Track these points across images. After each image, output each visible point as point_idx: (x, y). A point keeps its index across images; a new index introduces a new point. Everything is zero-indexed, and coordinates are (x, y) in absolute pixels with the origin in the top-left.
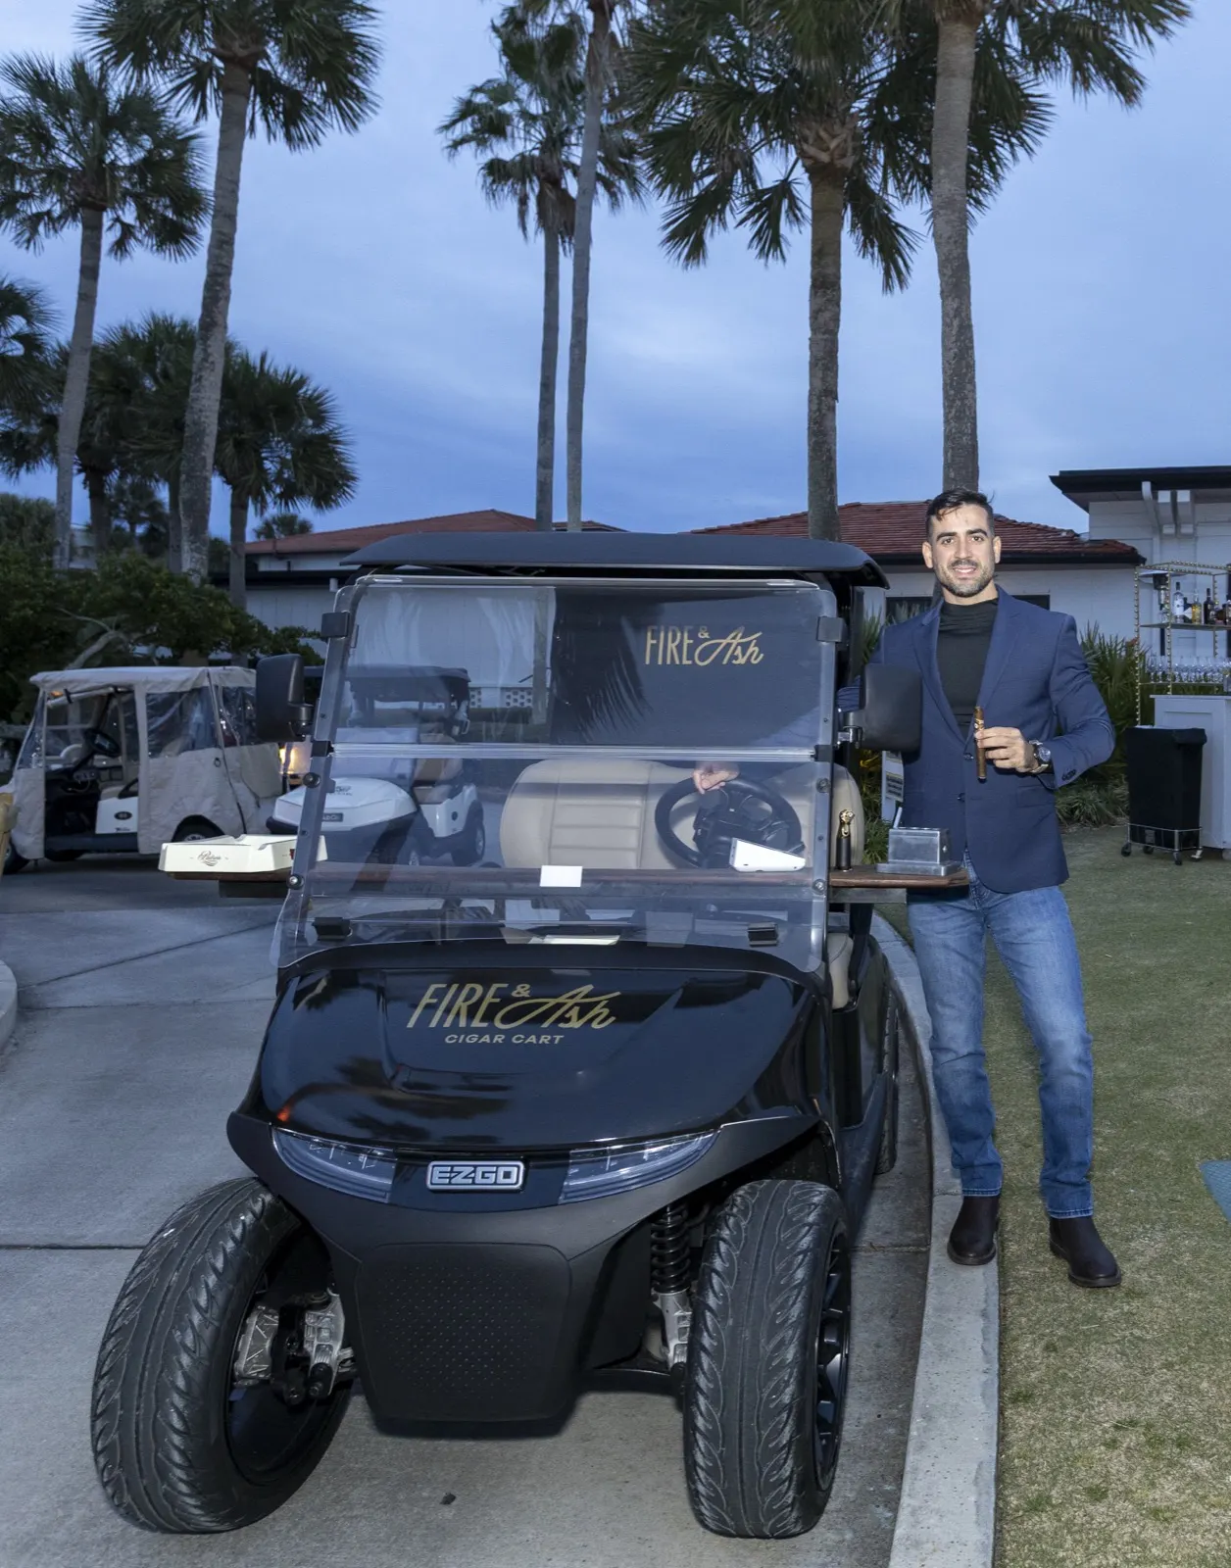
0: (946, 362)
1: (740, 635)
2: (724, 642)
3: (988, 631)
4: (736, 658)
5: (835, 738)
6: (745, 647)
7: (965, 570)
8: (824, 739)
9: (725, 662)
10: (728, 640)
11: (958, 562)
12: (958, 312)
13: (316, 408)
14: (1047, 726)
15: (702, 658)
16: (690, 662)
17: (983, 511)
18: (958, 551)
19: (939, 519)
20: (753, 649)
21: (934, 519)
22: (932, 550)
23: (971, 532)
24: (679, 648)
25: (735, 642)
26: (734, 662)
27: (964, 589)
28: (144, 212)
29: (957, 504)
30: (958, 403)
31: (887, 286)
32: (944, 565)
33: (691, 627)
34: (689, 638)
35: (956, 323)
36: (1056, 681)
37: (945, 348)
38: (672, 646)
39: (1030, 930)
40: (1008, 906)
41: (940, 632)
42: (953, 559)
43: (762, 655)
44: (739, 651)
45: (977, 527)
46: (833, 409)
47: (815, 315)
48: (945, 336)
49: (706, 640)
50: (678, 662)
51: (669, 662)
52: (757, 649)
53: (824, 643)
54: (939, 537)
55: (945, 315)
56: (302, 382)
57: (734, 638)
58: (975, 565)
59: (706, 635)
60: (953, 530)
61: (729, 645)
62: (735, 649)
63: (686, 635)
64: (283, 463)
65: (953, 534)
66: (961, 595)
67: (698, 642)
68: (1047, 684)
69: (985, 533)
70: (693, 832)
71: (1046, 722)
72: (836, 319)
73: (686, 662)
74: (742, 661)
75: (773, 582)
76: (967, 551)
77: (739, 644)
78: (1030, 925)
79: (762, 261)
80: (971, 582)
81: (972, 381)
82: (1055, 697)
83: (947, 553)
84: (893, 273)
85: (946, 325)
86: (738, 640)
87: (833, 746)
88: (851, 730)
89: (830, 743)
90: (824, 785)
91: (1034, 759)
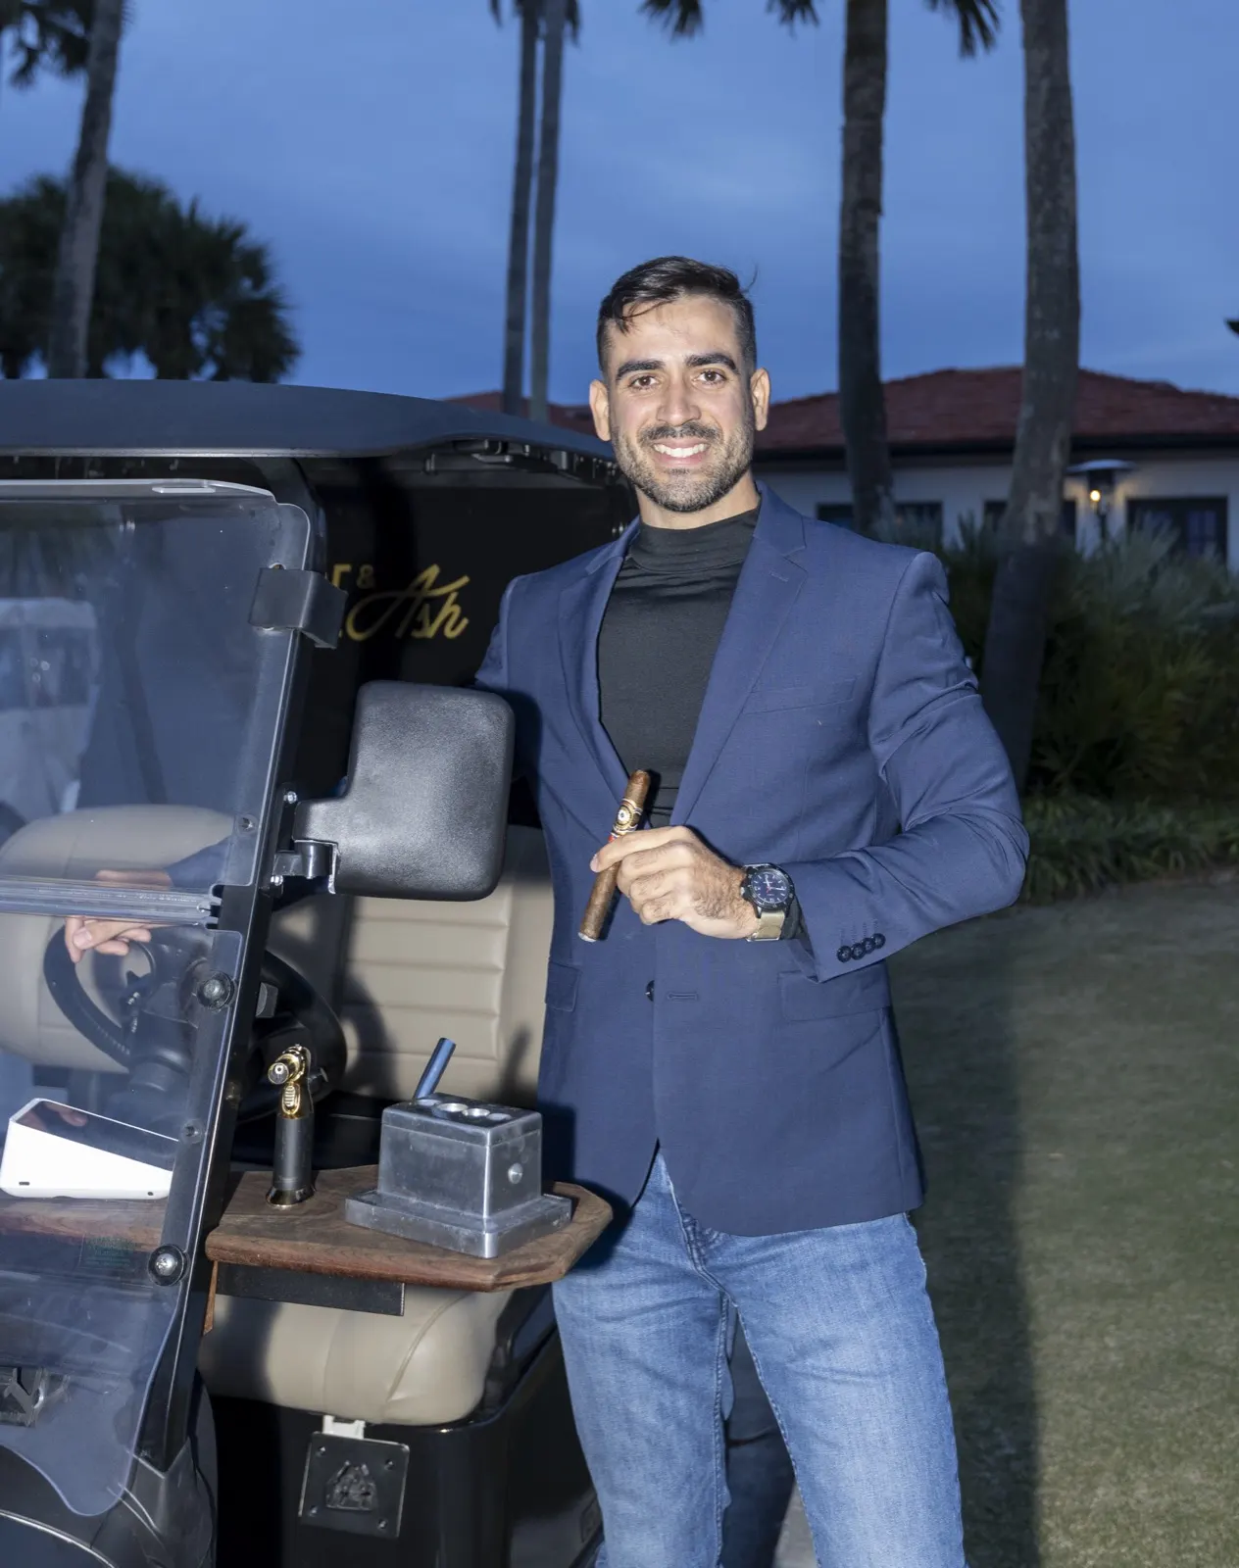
0: (1030, 143)
3: (724, 589)
7: (680, 451)
8: (236, 872)
11: (662, 431)
12: (1047, 70)
13: (255, 265)
14: (871, 818)
17: (730, 311)
18: (664, 409)
19: (624, 329)
21: (612, 327)
22: (609, 397)
23: (702, 361)
27: (680, 497)
28: (45, 29)
29: (665, 294)
30: (1048, 205)
31: (967, 46)
32: (631, 434)
35: (1045, 84)
36: (886, 710)
37: (1030, 124)
39: (827, 1344)
40: (772, 1273)
41: (613, 591)
42: (652, 423)
43: (465, 622)
45: (712, 350)
46: (873, 228)
47: (851, 90)
48: (1030, 104)
53: (269, 631)
54: (622, 372)
55: (1030, 73)
56: (238, 233)
58: (707, 434)
60: (653, 355)
62: (420, 608)
64: (213, 336)
65: (654, 365)
66: (672, 507)
68: (862, 718)
69: (732, 365)
71: (868, 807)
72: (880, 97)
75: (163, 487)
76: (686, 406)
78: (825, 1331)
79: (785, 29)
80: (698, 479)
81: (1070, 170)
82: (881, 749)
83: (641, 410)
84: (975, 30)
85: (1031, 89)
87: (259, 891)
88: (312, 850)
89: (251, 883)
90: (217, 990)
91: (743, 901)
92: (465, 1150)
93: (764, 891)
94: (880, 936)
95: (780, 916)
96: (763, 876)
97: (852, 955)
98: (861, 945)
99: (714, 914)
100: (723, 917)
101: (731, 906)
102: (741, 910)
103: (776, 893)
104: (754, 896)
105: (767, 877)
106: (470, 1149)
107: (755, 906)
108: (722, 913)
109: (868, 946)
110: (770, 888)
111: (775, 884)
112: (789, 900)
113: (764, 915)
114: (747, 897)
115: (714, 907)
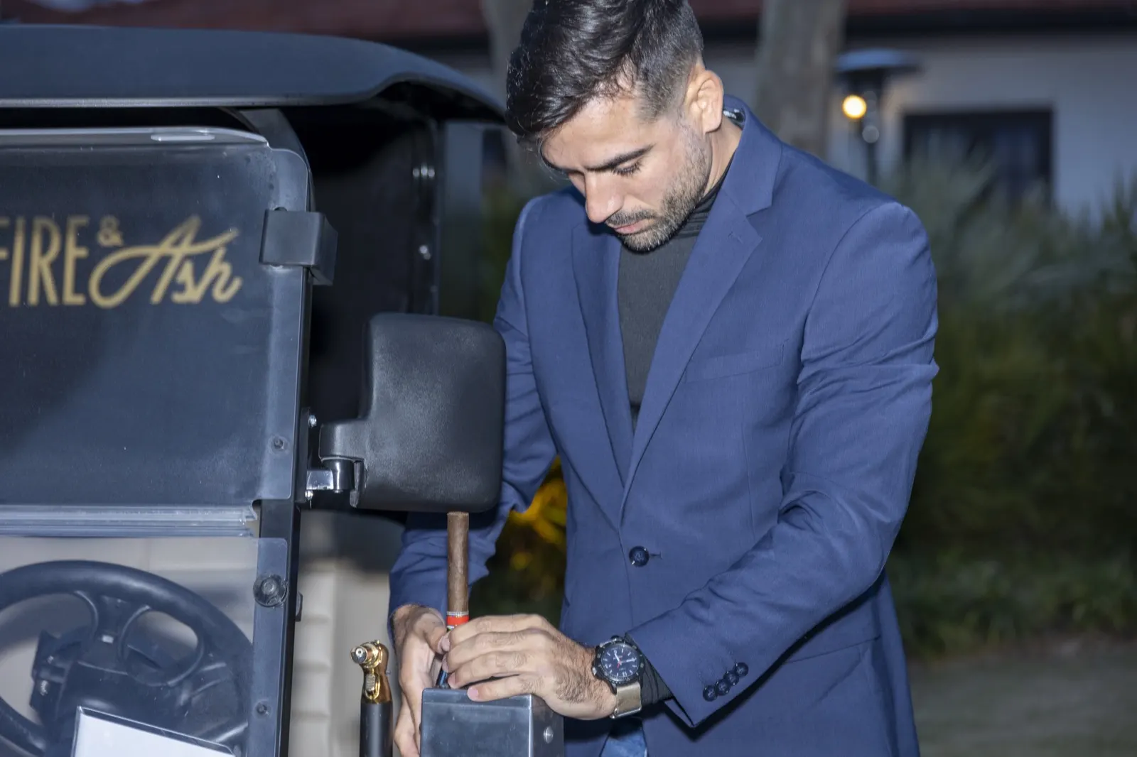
1: (189, 238)
2: (154, 253)
4: (181, 288)
5: (299, 484)
6: (201, 263)
8: (273, 487)
9: (157, 296)
10: (165, 248)
15: (109, 286)
16: (79, 300)
20: (218, 268)
24: (57, 267)
25: (178, 253)
26: (178, 298)
33: (83, 220)
34: (79, 243)
38: (41, 264)
43: (236, 282)
44: (186, 274)
49: (114, 249)
50: (52, 298)
51: (33, 298)
52: (226, 269)
53: (279, 270)
57: (177, 243)
59: (115, 239)
61: (164, 261)
62: (179, 268)
63: (71, 240)
67: (98, 253)
70: (29, 683)
73: (71, 298)
74: (193, 294)
75: (162, 135)
77: (188, 257)
86: (186, 248)
87: (296, 504)
88: (338, 466)
89: (289, 497)
90: (273, 589)
91: (598, 681)
92: (508, 714)
93: (616, 668)
94: (741, 665)
95: (636, 687)
96: (612, 653)
97: (718, 693)
98: (725, 679)
99: (573, 698)
100: (582, 701)
101: (589, 689)
102: (597, 691)
103: (627, 666)
104: (606, 674)
105: (615, 652)
106: (513, 713)
107: (610, 683)
108: (580, 697)
109: (731, 678)
110: (620, 663)
111: (625, 657)
112: (641, 671)
113: (619, 690)
114: (600, 676)
115: (574, 690)
